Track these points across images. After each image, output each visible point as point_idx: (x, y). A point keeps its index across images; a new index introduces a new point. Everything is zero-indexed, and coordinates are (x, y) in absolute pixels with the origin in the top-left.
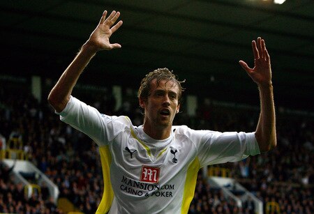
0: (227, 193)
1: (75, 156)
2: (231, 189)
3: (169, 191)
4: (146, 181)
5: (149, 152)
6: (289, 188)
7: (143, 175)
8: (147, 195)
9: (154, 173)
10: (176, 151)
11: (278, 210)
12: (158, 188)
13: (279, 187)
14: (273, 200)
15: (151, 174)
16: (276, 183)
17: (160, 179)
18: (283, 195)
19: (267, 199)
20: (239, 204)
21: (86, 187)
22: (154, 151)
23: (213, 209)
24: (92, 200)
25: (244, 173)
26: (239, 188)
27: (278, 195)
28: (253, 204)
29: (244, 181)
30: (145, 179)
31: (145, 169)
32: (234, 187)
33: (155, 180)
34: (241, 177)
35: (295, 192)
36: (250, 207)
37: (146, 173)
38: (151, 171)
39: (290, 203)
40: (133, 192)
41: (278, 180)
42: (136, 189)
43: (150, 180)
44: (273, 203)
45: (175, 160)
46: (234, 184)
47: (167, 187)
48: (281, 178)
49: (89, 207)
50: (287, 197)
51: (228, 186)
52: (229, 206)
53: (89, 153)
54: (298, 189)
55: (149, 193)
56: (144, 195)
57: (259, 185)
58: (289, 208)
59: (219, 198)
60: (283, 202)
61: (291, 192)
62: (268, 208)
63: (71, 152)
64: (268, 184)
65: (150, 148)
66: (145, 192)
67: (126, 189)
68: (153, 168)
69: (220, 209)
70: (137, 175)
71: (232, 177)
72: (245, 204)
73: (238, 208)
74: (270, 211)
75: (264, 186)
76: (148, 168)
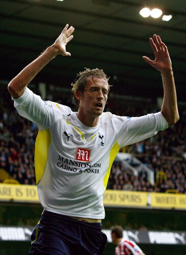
0: (126, 165)
1: (10, 137)
2: (129, 161)
3: (97, 168)
4: (79, 160)
5: (83, 136)
6: (174, 162)
7: (78, 155)
8: (81, 172)
9: (86, 153)
10: (103, 137)
11: (165, 178)
12: (90, 166)
13: (166, 160)
14: (162, 170)
15: (83, 154)
16: (164, 158)
17: (91, 159)
18: (169, 167)
19: (157, 170)
20: (136, 173)
21: (18, 160)
22: (87, 136)
23: (116, 177)
24: (23, 171)
25: (140, 149)
26: (136, 161)
27: (165, 166)
28: (146, 173)
29: (140, 156)
30: (79, 158)
31: (79, 150)
32: (132, 161)
33: (87, 159)
34: (137, 153)
35: (179, 164)
36: (144, 176)
37: (79, 154)
38: (84, 152)
39: (174, 172)
40: (69, 168)
41: (165, 155)
42: (71, 166)
43: (83, 159)
44: (162, 173)
45: (102, 144)
46: (132, 158)
47: (96, 165)
48: (167, 153)
49: (20, 176)
50: (172, 168)
51: (127, 160)
52: (128, 175)
53: (20, 134)
54: (181, 162)
55: (83, 169)
56: (78, 171)
57: (151, 159)
58: (174, 176)
59: (120, 169)
60: (169, 171)
61: (176, 164)
62: (158, 177)
63: (7, 134)
64: (158, 158)
65: (83, 132)
66: (79, 169)
67: (62, 166)
68: (85, 150)
69: (121, 177)
70: (72, 155)
71: (131, 153)
72: (140, 174)
73: (135, 176)
74: (159, 179)
75: (154, 160)
76: (81, 149)
